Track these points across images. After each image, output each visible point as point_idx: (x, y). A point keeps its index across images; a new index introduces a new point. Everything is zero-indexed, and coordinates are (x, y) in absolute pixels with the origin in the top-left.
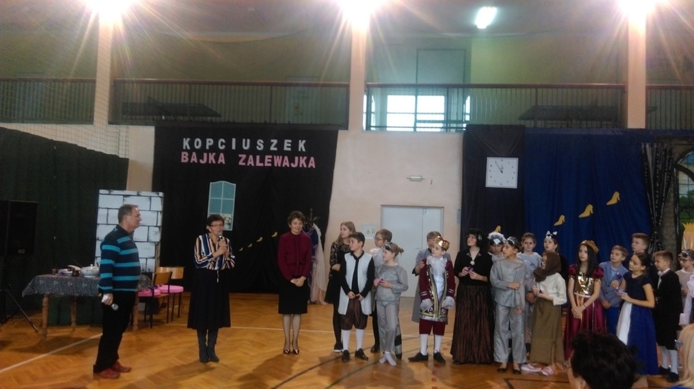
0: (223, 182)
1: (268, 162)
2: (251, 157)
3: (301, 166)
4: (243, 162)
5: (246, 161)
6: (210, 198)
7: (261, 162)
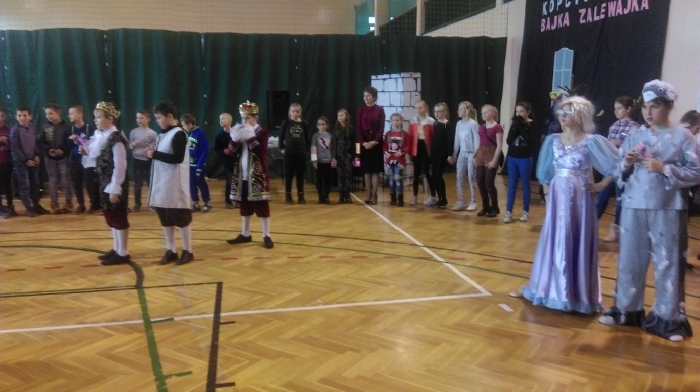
0: (565, 49)
1: (603, 13)
2: (589, 10)
3: (632, 10)
4: (583, 19)
5: (585, 17)
6: (555, 70)
7: (597, 15)
